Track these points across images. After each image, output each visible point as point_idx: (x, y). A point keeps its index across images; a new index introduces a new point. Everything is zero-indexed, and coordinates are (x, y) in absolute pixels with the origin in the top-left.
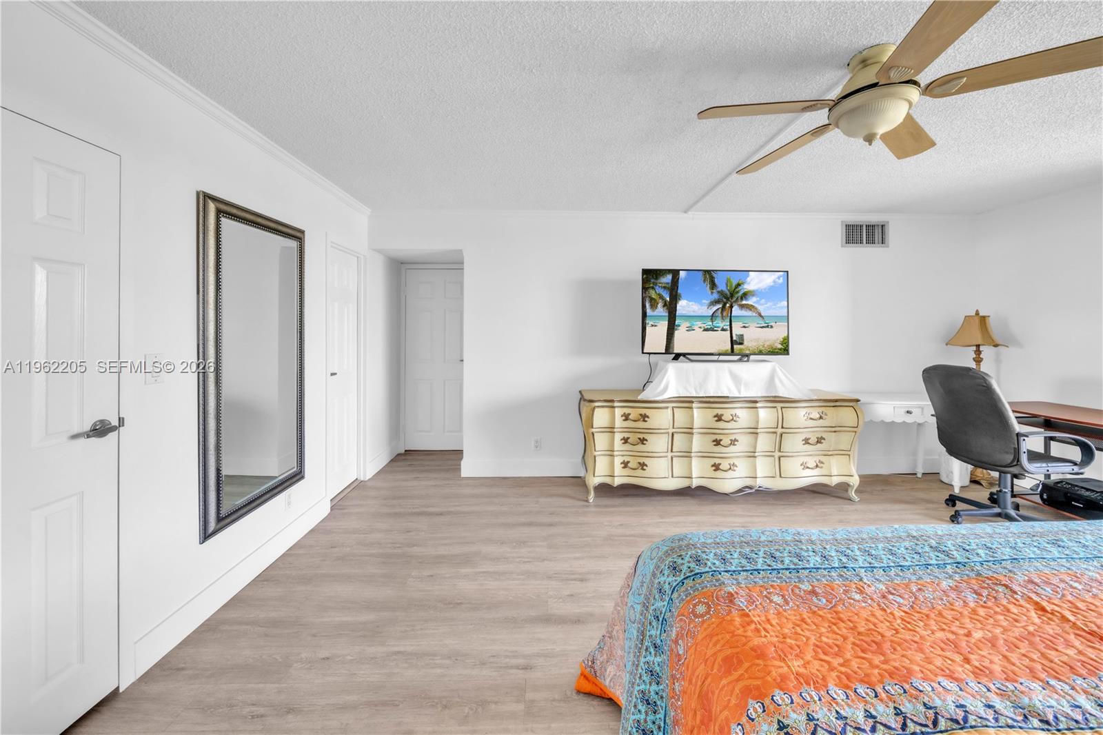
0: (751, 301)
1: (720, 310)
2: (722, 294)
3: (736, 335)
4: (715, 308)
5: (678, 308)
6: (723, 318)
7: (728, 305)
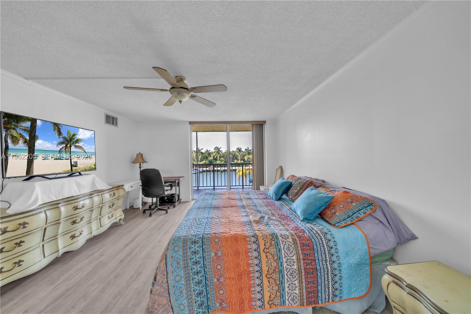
0: (80, 144)
1: (64, 148)
2: (65, 139)
3: (73, 162)
4: (61, 147)
5: (36, 144)
6: (66, 152)
7: (69, 145)
